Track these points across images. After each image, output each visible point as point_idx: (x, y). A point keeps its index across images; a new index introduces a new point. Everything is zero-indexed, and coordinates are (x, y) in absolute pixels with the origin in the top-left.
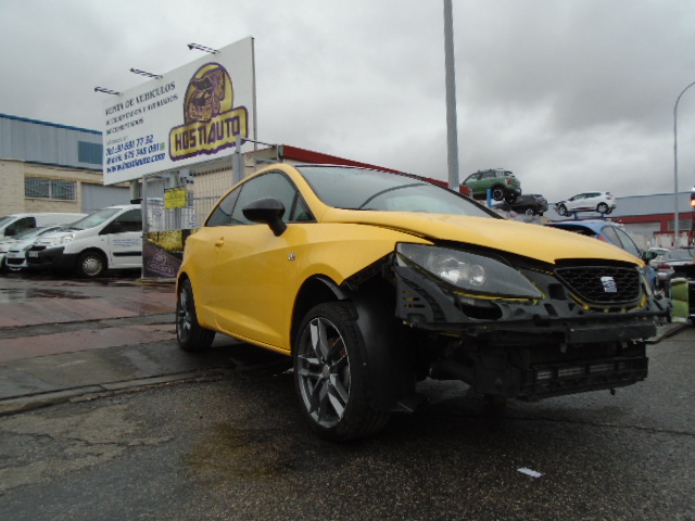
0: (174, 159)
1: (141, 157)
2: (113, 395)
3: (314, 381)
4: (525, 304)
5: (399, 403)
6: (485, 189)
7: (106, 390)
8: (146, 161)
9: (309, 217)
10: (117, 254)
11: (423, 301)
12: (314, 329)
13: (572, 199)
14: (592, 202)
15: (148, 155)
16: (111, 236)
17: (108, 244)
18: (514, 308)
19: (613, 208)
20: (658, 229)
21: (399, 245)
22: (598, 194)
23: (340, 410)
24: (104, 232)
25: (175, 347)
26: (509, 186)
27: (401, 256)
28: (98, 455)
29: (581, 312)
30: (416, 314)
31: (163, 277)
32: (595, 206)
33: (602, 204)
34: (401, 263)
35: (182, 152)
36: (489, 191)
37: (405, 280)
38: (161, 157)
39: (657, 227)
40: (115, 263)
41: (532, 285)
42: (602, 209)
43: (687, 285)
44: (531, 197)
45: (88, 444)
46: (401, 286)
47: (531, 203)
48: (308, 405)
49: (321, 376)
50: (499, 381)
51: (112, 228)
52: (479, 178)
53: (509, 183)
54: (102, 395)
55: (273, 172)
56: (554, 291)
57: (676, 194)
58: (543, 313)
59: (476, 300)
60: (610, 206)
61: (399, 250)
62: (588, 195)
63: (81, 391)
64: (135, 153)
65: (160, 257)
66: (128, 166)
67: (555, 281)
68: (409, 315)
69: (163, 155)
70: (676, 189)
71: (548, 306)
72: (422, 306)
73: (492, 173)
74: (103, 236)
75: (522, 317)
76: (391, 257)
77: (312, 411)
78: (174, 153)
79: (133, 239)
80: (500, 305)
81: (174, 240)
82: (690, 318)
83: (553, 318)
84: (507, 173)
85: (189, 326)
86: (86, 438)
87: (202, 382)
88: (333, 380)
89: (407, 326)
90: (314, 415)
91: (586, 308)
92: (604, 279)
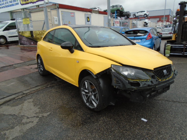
0: (22, 5)
1: (11, 4)
2: (27, 95)
3: (87, 96)
4: (146, 81)
5: (111, 103)
6: (114, 11)
7: (24, 94)
8: (13, 5)
9: (81, 49)
10: (9, 37)
11: (119, 82)
12: (86, 83)
13: (137, 13)
14: (143, 14)
15: (13, 3)
16: (7, 31)
17: (6, 34)
18: (143, 83)
19: (148, 15)
20: (158, 20)
21: (112, 65)
22: (144, 11)
23: (95, 105)
24: (4, 30)
25: (38, 74)
26: (121, 10)
27: (113, 69)
28: (33, 122)
29: (159, 82)
30: (118, 85)
31: (26, 45)
32: (143, 15)
33: (145, 14)
34: (113, 71)
35: (24, 2)
36: (115, 12)
37: (114, 76)
38: (17, 4)
39: (158, 19)
40: (9, 40)
41: (148, 76)
42: (145, 16)
43: (170, 46)
44: (127, 12)
45: (28, 118)
46: (113, 77)
47: (126, 14)
48: (85, 102)
49: (89, 95)
50: (137, 98)
51: (7, 29)
52: (113, 8)
53: (121, 9)
54: (24, 95)
55: (66, 29)
56: (153, 77)
57: (165, 10)
58: (150, 83)
59: (134, 81)
60: (147, 15)
61: (112, 67)
62: (142, 12)
63: (17, 95)
64: (9, 2)
65: (24, 39)
66: (7, 6)
67: (153, 74)
68: (116, 85)
69: (18, 3)
70: (165, 8)
71: (152, 82)
72: (120, 83)
73: (116, 6)
74: (4, 32)
75: (145, 85)
76: (110, 69)
77: (87, 103)
78: (22, 3)
79: (14, 32)
80: (140, 82)
81: (28, 34)
82: (170, 54)
83: (153, 84)
84: (121, 6)
85: (42, 70)
86: (26, 115)
87: (50, 87)
88: (93, 97)
89: (115, 88)
90: (87, 104)
91: (160, 80)
92: (164, 71)
